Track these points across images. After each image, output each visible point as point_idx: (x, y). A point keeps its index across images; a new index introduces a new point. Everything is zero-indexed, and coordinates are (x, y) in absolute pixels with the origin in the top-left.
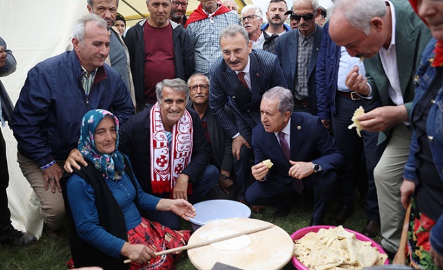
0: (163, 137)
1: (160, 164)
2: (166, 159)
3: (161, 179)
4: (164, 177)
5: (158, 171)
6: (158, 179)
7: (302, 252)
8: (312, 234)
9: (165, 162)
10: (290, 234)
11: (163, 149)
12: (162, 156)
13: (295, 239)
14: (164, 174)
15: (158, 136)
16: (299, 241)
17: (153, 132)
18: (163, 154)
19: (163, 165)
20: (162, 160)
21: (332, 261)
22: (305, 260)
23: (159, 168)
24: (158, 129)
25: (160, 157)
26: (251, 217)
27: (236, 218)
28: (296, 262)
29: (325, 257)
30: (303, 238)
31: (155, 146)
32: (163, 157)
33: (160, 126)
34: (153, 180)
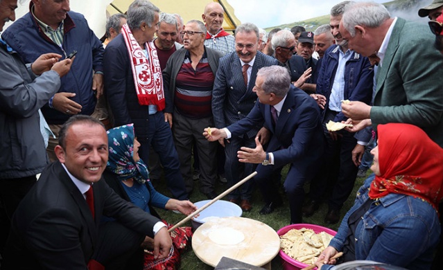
0: (141, 54)
1: (143, 79)
2: (147, 74)
3: (146, 93)
4: (149, 90)
5: (143, 86)
6: (144, 92)
7: (286, 245)
8: (294, 230)
9: (148, 77)
10: (276, 230)
11: (143, 65)
12: (143, 72)
13: (281, 234)
14: (149, 88)
15: (136, 53)
16: (284, 236)
17: (131, 50)
18: (144, 70)
19: (145, 80)
20: (144, 76)
21: (311, 253)
22: (289, 252)
23: (143, 83)
24: (135, 47)
25: (141, 73)
26: (242, 216)
27: (230, 217)
28: (282, 253)
29: (305, 250)
30: (286, 234)
31: (135, 63)
32: (145, 72)
33: (135, 45)
34: (138, 93)
